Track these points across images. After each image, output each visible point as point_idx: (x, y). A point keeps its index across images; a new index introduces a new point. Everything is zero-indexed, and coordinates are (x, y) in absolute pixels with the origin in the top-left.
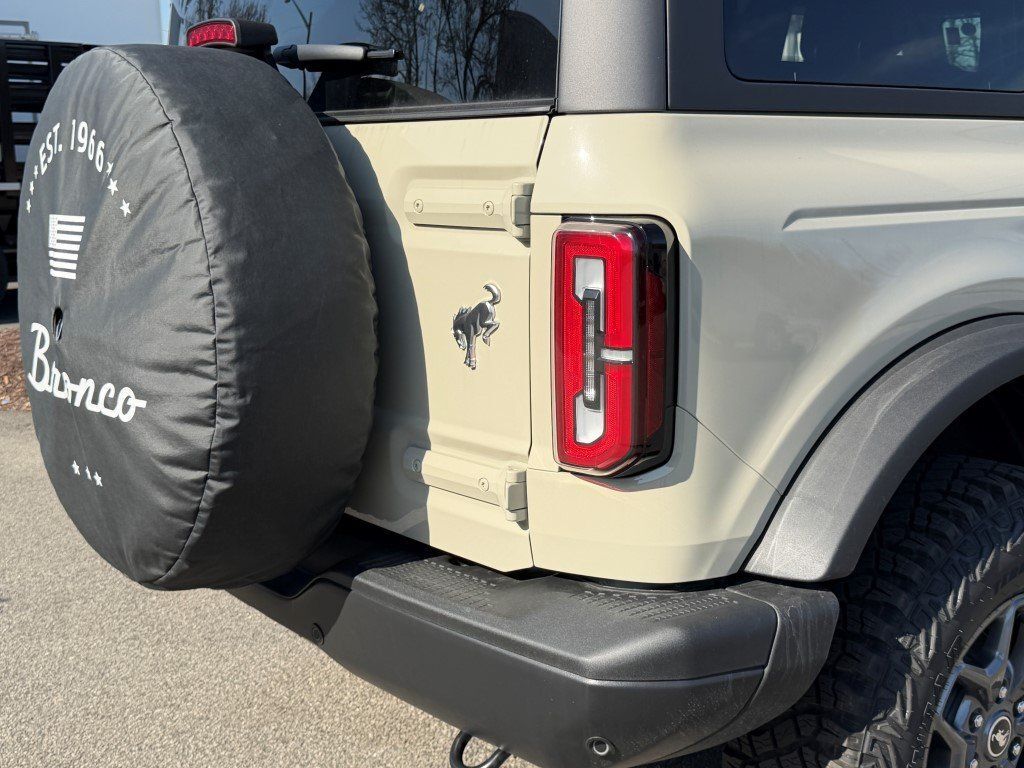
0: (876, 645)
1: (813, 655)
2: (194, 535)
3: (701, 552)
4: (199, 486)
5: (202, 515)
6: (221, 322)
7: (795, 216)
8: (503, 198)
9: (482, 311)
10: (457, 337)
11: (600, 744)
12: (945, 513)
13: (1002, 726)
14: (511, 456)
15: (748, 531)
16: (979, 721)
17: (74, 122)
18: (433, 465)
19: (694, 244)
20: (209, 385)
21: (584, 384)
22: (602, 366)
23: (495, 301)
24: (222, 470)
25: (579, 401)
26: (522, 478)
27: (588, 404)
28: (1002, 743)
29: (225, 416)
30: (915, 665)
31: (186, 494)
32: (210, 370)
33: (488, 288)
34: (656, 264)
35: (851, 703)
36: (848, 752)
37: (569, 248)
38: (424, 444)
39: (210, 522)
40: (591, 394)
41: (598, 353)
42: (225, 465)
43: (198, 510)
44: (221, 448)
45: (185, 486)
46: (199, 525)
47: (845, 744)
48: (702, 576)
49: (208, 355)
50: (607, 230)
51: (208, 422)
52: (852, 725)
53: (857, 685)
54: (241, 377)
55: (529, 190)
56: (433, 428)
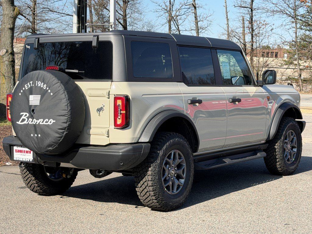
0: (155, 152)
1: (148, 151)
2: (61, 140)
3: (133, 138)
4: (63, 133)
5: (63, 137)
6: (69, 109)
7: (143, 95)
8: (105, 93)
9: (102, 108)
10: (97, 112)
11: (121, 163)
12: (163, 137)
13: (173, 170)
14: (106, 128)
15: (139, 136)
16: (169, 169)
17: (37, 82)
18: (92, 131)
19: (132, 98)
20: (67, 118)
21: (118, 116)
22: (121, 114)
23: (104, 106)
24: (67, 130)
25: (118, 118)
26: (109, 130)
27: (119, 119)
28: (173, 173)
29: (69, 122)
30: (160, 155)
31: (61, 134)
32: (67, 115)
33: (103, 105)
34: (128, 101)
35: (152, 160)
36: (152, 167)
37: (116, 99)
38: (90, 128)
39: (64, 138)
40: (119, 117)
41: (120, 112)
42: (68, 129)
43: (62, 136)
44: (68, 126)
45: (61, 133)
46: (62, 139)
47: (151, 165)
48: (133, 142)
49: (67, 113)
50: (122, 96)
51: (66, 123)
52: (152, 163)
53: (153, 157)
54: (71, 117)
55: (109, 91)
56: (92, 126)
